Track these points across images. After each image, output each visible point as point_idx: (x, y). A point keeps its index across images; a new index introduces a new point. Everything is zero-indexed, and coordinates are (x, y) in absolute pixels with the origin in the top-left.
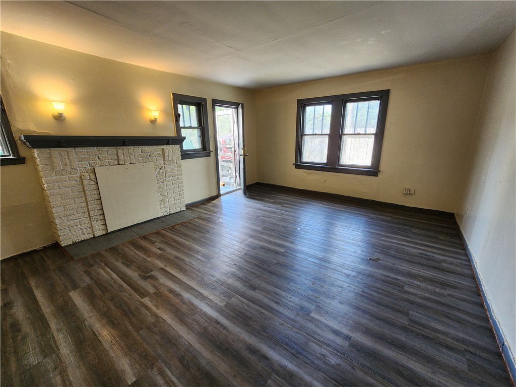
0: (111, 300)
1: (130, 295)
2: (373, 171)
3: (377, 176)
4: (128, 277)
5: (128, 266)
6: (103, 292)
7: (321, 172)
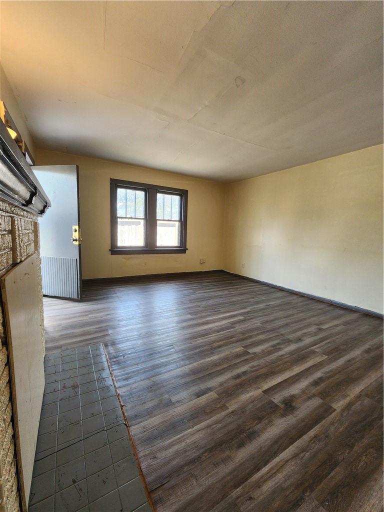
0: (351, 447)
1: (332, 423)
2: (182, 249)
3: (185, 253)
4: (290, 431)
5: (252, 435)
6: (336, 464)
7: (141, 255)
